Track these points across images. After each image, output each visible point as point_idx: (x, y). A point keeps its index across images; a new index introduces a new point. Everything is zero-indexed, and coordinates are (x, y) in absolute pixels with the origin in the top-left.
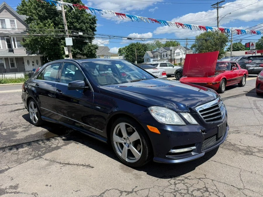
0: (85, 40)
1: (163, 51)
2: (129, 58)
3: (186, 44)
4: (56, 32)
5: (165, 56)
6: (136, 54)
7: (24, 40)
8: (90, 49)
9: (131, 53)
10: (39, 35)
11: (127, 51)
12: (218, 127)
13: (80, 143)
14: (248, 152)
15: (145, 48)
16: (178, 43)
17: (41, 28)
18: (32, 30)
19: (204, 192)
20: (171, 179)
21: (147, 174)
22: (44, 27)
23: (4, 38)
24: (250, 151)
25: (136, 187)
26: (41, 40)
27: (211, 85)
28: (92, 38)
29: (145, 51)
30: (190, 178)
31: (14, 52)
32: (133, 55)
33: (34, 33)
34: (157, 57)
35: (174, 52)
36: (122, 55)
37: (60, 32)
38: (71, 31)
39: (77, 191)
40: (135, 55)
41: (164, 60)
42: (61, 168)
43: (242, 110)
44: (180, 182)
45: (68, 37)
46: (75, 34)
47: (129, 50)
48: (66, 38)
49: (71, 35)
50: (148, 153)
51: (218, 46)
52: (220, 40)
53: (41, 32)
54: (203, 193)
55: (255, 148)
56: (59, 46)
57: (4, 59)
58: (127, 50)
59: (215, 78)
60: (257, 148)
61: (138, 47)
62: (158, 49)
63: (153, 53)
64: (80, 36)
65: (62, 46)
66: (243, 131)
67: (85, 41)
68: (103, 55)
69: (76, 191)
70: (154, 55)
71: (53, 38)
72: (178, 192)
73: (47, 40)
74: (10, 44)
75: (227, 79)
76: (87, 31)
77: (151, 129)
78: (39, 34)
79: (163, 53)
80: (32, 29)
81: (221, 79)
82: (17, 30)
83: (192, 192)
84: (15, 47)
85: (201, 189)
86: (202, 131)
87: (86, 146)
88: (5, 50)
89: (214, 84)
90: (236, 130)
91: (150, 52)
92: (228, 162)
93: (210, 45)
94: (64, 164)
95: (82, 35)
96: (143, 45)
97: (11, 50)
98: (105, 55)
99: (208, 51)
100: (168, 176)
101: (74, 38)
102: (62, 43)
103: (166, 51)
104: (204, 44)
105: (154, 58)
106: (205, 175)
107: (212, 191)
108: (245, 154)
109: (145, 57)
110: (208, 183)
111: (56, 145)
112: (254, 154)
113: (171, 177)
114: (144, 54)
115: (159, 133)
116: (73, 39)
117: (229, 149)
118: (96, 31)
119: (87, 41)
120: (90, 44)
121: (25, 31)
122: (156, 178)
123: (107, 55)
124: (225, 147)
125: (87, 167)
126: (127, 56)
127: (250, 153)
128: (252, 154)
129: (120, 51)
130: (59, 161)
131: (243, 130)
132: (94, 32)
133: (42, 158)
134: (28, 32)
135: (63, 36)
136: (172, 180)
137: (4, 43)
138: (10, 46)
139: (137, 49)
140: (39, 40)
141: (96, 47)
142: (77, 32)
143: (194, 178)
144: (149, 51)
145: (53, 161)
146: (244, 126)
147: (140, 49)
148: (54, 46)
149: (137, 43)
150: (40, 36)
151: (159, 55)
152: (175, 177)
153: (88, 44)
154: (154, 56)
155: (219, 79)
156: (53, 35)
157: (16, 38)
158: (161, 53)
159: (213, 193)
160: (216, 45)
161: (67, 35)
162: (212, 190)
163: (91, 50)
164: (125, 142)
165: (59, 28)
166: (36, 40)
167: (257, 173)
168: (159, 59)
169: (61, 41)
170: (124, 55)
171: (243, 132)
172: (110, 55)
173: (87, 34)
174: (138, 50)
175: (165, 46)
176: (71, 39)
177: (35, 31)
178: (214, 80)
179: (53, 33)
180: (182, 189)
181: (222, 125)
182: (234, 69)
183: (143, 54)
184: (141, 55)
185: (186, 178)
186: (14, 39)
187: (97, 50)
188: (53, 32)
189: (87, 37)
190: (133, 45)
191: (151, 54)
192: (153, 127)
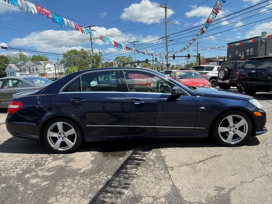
29: (6, 63)
34: (25, 70)
35: (45, 66)
41: (35, 74)
70: (20, 69)
77: (256, 114)
79: (33, 67)
91: (13, 65)
103: (35, 65)
105: (21, 72)
114: (6, 67)
115: (261, 115)
151: (27, 69)
158: (30, 67)
168: (28, 73)
175: (33, 60)
191: (16, 67)
192: (258, 112)
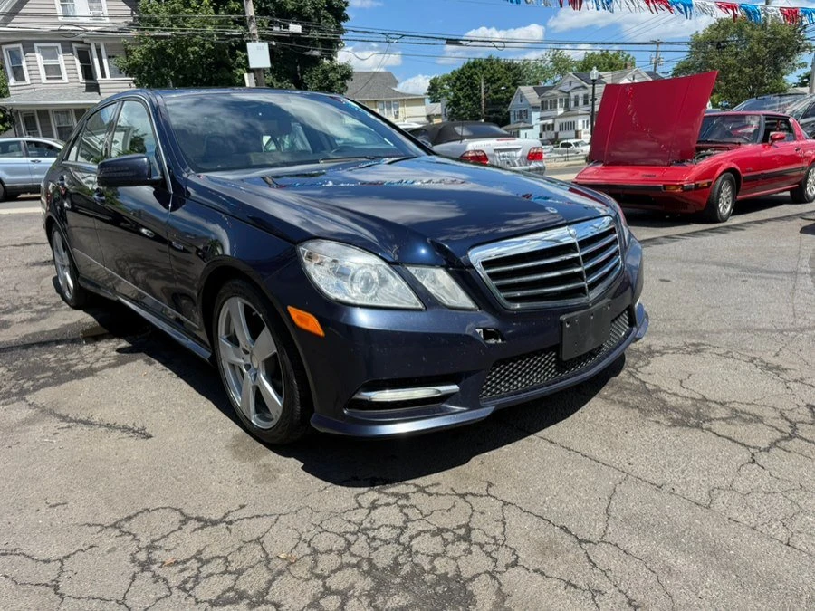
0: (308, 50)
1: (574, 85)
2: (462, 108)
3: (653, 60)
4: (221, 23)
5: (581, 102)
6: (483, 97)
7: (128, 53)
8: (327, 78)
9: (468, 92)
10: (168, 34)
11: (454, 86)
12: (562, 323)
13: (160, 361)
14: (692, 417)
15: (515, 75)
16: (626, 59)
17: (174, 11)
18: (150, 20)
19: (453, 542)
20: (369, 490)
21: (303, 468)
22: (185, 7)
23: (71, 46)
24: (698, 415)
25: (242, 507)
26: (177, 52)
27: (676, 194)
28: (335, 44)
29: (515, 84)
30: (434, 490)
31: (101, 91)
32: (474, 98)
33: (153, 30)
34: (554, 105)
36: (439, 101)
37: (234, 24)
38: (266, 19)
39: (54, 506)
40: (479, 98)
42: (56, 434)
43: (756, 277)
44: (392, 500)
45: (255, 41)
46: (276, 29)
47: (463, 83)
48: (248, 44)
49: (267, 33)
50: (300, 399)
51: (761, 66)
52: (769, 44)
53: (175, 27)
54: (446, 546)
55: (723, 404)
56: (230, 69)
57: (73, 111)
58: (456, 83)
59: (696, 169)
60: (731, 406)
61: (492, 71)
62: (558, 79)
63: (540, 91)
64: (294, 36)
65: (240, 70)
66: (715, 347)
67: (308, 53)
68: (376, 101)
69: (50, 506)
70: (543, 99)
71: (212, 44)
72: (366, 534)
73: (193, 53)
74: (90, 67)
75: (744, 175)
76: (320, 21)
77: (300, 318)
78: (169, 30)
79: (576, 93)
80: (146, 16)
81: (719, 172)
82: (108, 20)
83: (412, 538)
84: (104, 75)
85: (448, 530)
86: (488, 335)
87: (170, 372)
88: (77, 84)
89: (690, 190)
90: (693, 344)
91: (531, 87)
92: (596, 449)
93: (735, 62)
94: (75, 421)
95: (299, 34)
96: (510, 67)
97: (93, 87)
98: (382, 102)
99: (724, 84)
100: (366, 479)
101: (274, 43)
102: (240, 59)
103: (584, 87)
104: (712, 59)
105: (543, 109)
106: (490, 485)
107: (484, 539)
108: (674, 424)
109: (514, 106)
110: (482, 513)
111: (88, 365)
112: (706, 425)
113: (371, 482)
114: (512, 96)
115: (321, 333)
116: (270, 46)
117: (625, 405)
118: (346, 18)
119: (316, 53)
120: (326, 61)
121: (130, 24)
122: (323, 483)
123: (389, 102)
124: (615, 397)
125: (132, 434)
126: (455, 103)
127: (692, 421)
128: (698, 426)
129: (434, 88)
130: (64, 413)
131: (717, 345)
132: (342, 23)
133: (24, 399)
134: (137, 25)
135: (242, 36)
136: (370, 493)
137: (72, 62)
138: (88, 72)
139: (487, 81)
140: (169, 51)
141: (345, 72)
142: (284, 25)
143: (449, 491)
144: (530, 85)
145: (47, 412)
146: (729, 331)
147: (499, 79)
148: (216, 72)
149: (489, 60)
150: (170, 37)
151: (561, 100)
152: (384, 484)
153: (323, 62)
154: (542, 102)
155: (710, 173)
156: (211, 36)
157: (106, 46)
158: (568, 93)
159: (481, 546)
160: (755, 60)
161: (254, 34)
162: (485, 537)
163: (331, 81)
164: (249, 362)
165: (231, 12)
166: (161, 50)
167: (678, 492)
168: (560, 112)
169: (237, 56)
170: (445, 101)
171: (716, 351)
172: (397, 101)
173: (318, 29)
174: (493, 82)
175: (582, 70)
176: (265, 45)
177: (156, 23)
178: (693, 175)
179: (209, 28)
180: (386, 526)
181: (583, 319)
182: (774, 140)
183: (508, 95)
184: (503, 99)
185: (422, 490)
186: (99, 51)
187: (348, 83)
188: (212, 24)
189: (320, 40)
190: (475, 67)
191: (535, 95)
192: (306, 313)
